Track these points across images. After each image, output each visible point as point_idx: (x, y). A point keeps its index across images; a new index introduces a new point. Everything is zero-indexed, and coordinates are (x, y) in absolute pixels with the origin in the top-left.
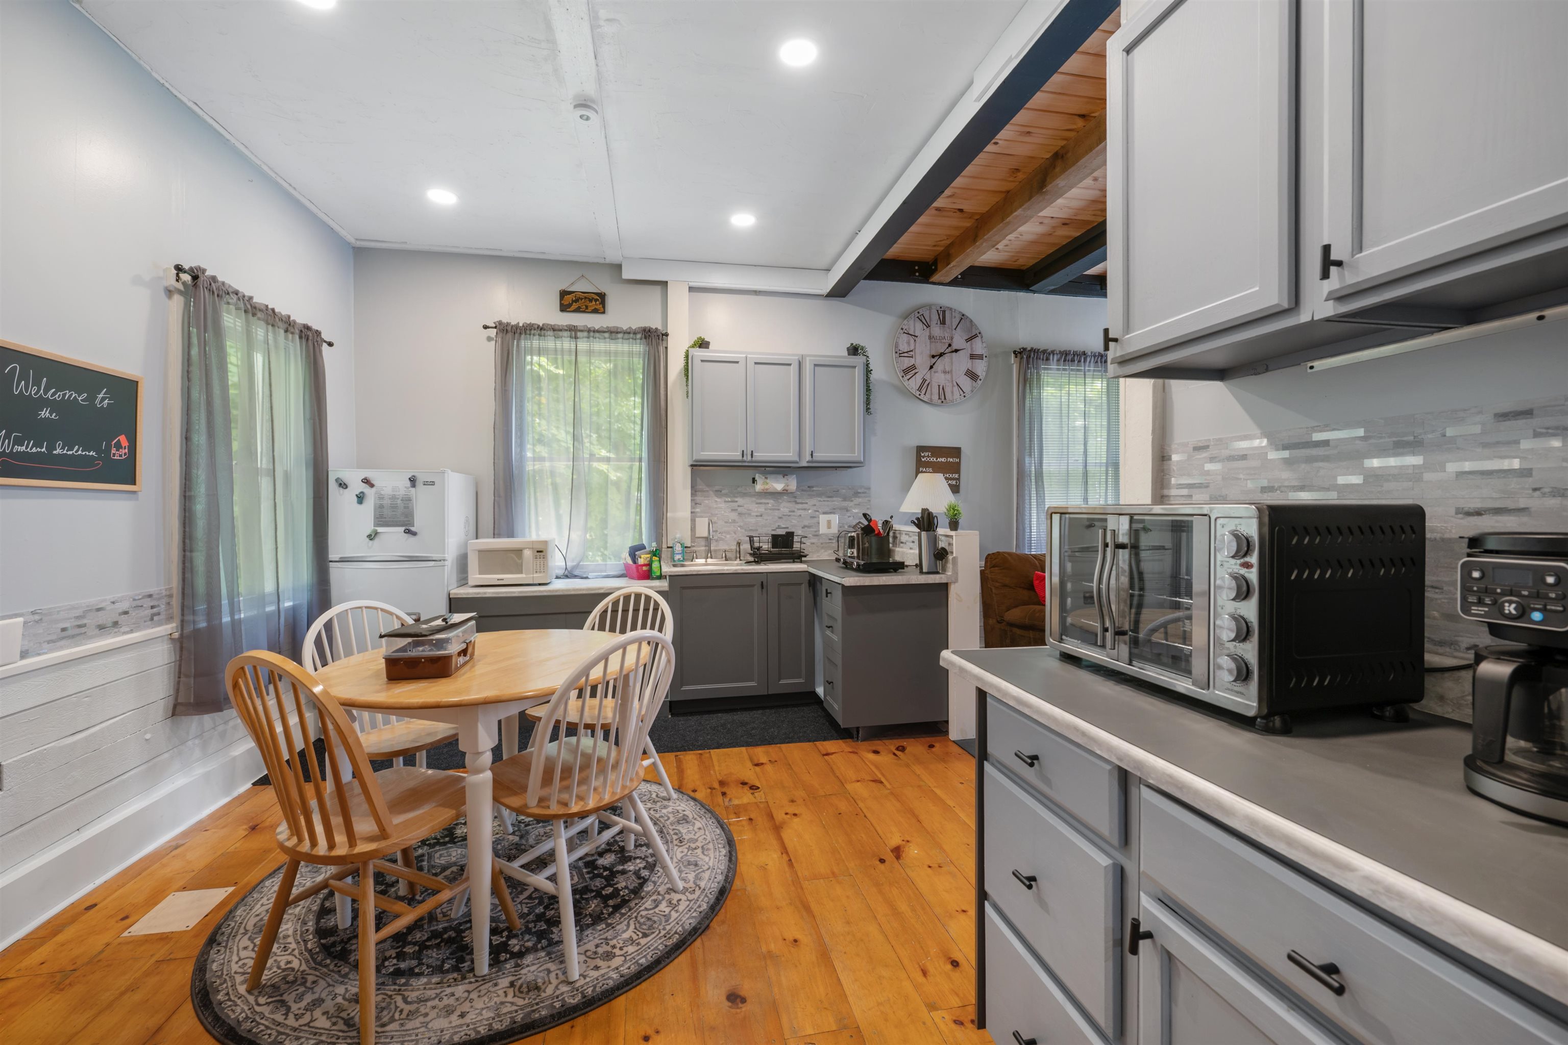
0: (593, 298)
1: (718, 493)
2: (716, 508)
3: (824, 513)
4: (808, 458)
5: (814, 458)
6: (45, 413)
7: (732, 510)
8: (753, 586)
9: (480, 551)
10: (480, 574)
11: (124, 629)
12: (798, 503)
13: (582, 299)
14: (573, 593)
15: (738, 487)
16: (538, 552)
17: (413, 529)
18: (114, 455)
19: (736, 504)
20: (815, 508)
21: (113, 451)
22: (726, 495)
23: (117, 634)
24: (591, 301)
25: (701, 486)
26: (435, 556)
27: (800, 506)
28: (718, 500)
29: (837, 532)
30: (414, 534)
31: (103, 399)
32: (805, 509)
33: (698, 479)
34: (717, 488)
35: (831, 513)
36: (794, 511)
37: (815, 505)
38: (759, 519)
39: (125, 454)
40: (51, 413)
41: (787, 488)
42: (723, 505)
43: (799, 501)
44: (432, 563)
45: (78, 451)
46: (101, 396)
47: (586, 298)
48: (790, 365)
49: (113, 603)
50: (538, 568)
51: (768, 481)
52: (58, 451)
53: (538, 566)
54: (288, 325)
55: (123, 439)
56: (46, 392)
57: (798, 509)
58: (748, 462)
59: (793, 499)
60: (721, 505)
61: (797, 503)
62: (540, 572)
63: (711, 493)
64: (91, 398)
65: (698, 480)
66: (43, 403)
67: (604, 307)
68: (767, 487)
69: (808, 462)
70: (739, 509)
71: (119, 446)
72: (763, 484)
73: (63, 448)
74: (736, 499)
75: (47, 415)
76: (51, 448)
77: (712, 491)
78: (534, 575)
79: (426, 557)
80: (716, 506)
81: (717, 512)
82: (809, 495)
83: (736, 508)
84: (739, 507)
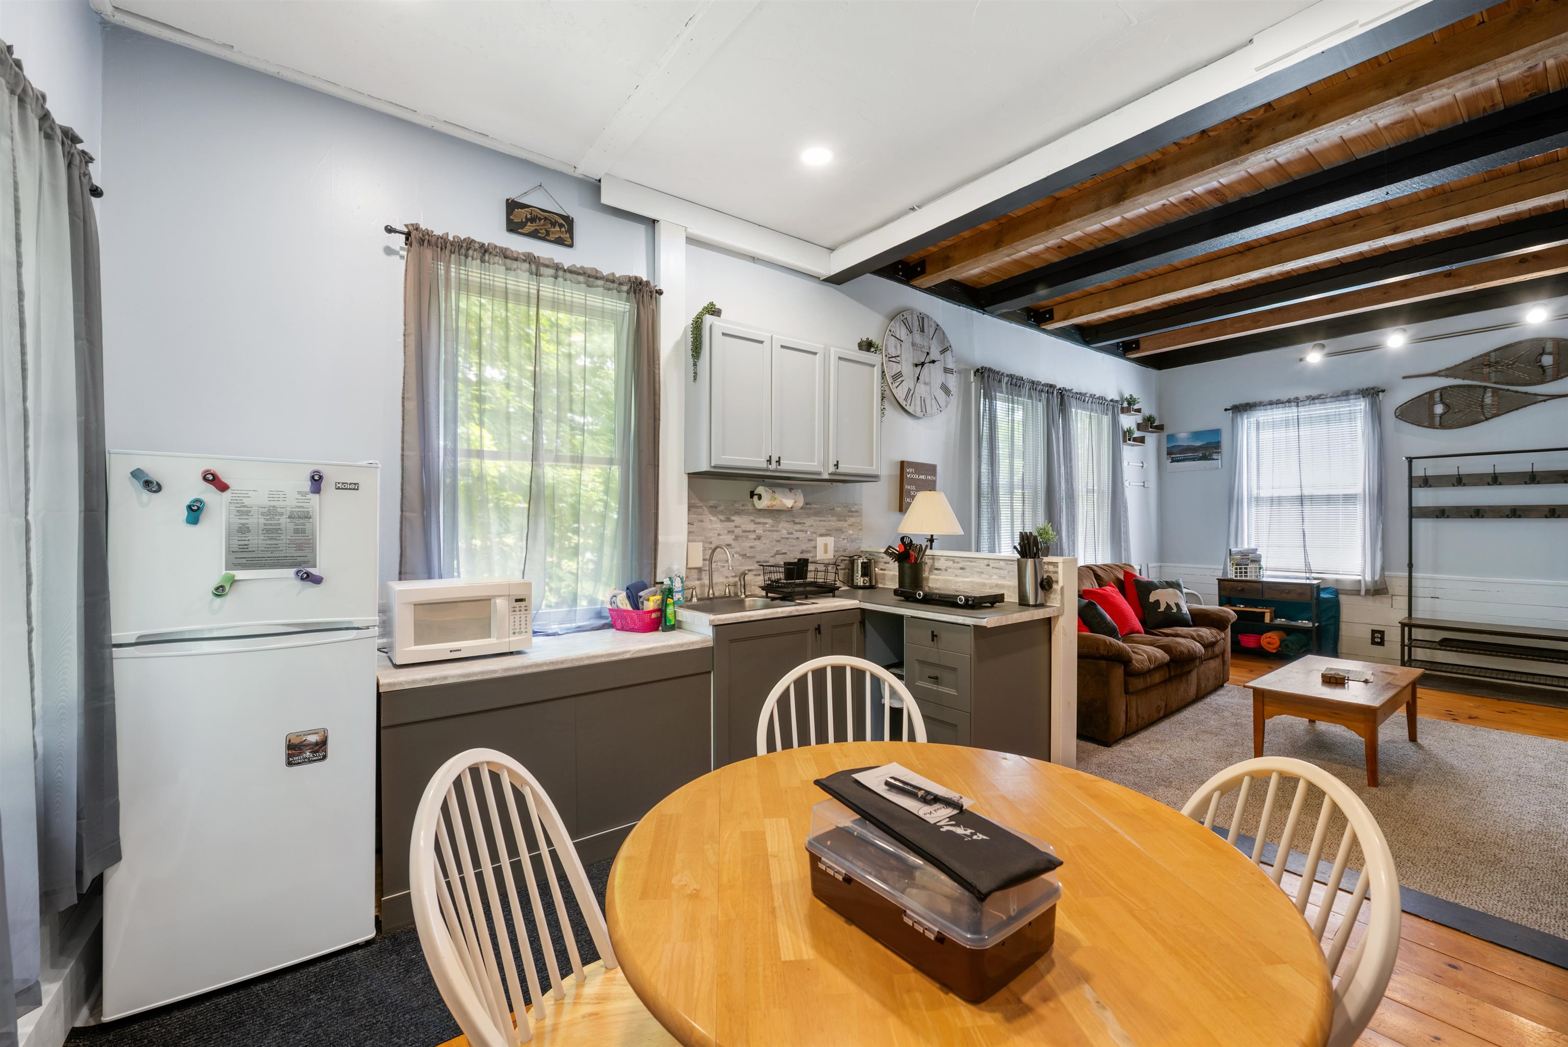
0: (556, 222)
1: (714, 510)
2: (711, 529)
3: (821, 535)
4: (832, 469)
5: (838, 469)
7: (729, 532)
8: (807, 631)
9: (410, 604)
10: (415, 645)
13: (540, 219)
14: (587, 662)
15: (735, 502)
16: (517, 601)
17: (314, 571)
19: (732, 523)
20: (812, 529)
22: (721, 512)
24: (554, 224)
25: (694, 500)
27: (798, 527)
28: (713, 519)
29: (832, 557)
30: (317, 580)
32: (802, 531)
34: (712, 503)
35: (827, 535)
36: (792, 533)
37: (812, 526)
38: (757, 543)
41: (793, 505)
42: (719, 525)
43: (797, 520)
44: (353, 634)
47: (546, 219)
48: (815, 354)
50: (517, 627)
51: (776, 496)
53: (517, 623)
57: (796, 531)
58: (772, 471)
59: (791, 519)
60: (716, 526)
61: (795, 523)
62: (520, 633)
63: (707, 509)
67: (572, 238)
68: (774, 503)
69: (830, 474)
70: (736, 530)
72: (769, 499)
74: (732, 518)
77: (706, 506)
78: (511, 639)
79: (350, 622)
80: (710, 527)
81: (711, 535)
82: (807, 514)
83: (732, 529)
84: (736, 527)
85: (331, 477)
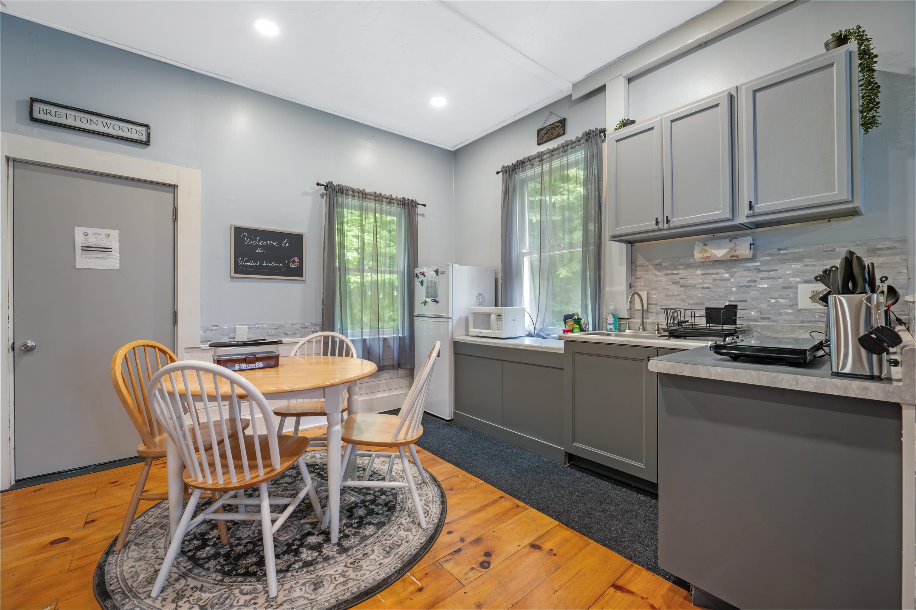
0: (556, 126)
1: (659, 267)
2: (656, 281)
4: (746, 211)
5: (757, 210)
6: (258, 250)
7: (673, 283)
9: (474, 314)
11: (298, 336)
12: (762, 271)
13: (549, 131)
14: (505, 346)
15: (681, 258)
16: (499, 316)
17: (437, 299)
18: (292, 265)
19: (677, 277)
21: (291, 264)
22: (667, 268)
23: (294, 337)
24: (555, 129)
25: (640, 260)
26: (445, 315)
27: (765, 274)
28: (658, 273)
30: (437, 302)
31: (286, 243)
33: (638, 254)
34: (657, 261)
36: (755, 281)
38: (706, 291)
39: (297, 265)
40: (261, 250)
41: (735, 253)
42: (663, 278)
44: (443, 320)
45: (273, 264)
46: (285, 242)
47: (552, 128)
49: (292, 325)
50: (498, 327)
51: (707, 248)
52: (265, 264)
53: (498, 325)
54: (390, 200)
55: (296, 259)
56: (259, 242)
58: (667, 229)
60: (661, 279)
62: (499, 330)
63: (650, 267)
64: (280, 243)
65: (639, 256)
66: (257, 246)
67: (565, 128)
68: (706, 255)
69: (748, 217)
70: (682, 282)
71: (294, 262)
72: (701, 252)
73: (267, 263)
74: (678, 272)
75: (260, 251)
76: (262, 263)
77: (652, 265)
78: (497, 332)
79: (442, 316)
80: (655, 280)
81: (656, 285)
82: (779, 260)
83: (677, 281)
84: (681, 278)
85: (440, 270)
